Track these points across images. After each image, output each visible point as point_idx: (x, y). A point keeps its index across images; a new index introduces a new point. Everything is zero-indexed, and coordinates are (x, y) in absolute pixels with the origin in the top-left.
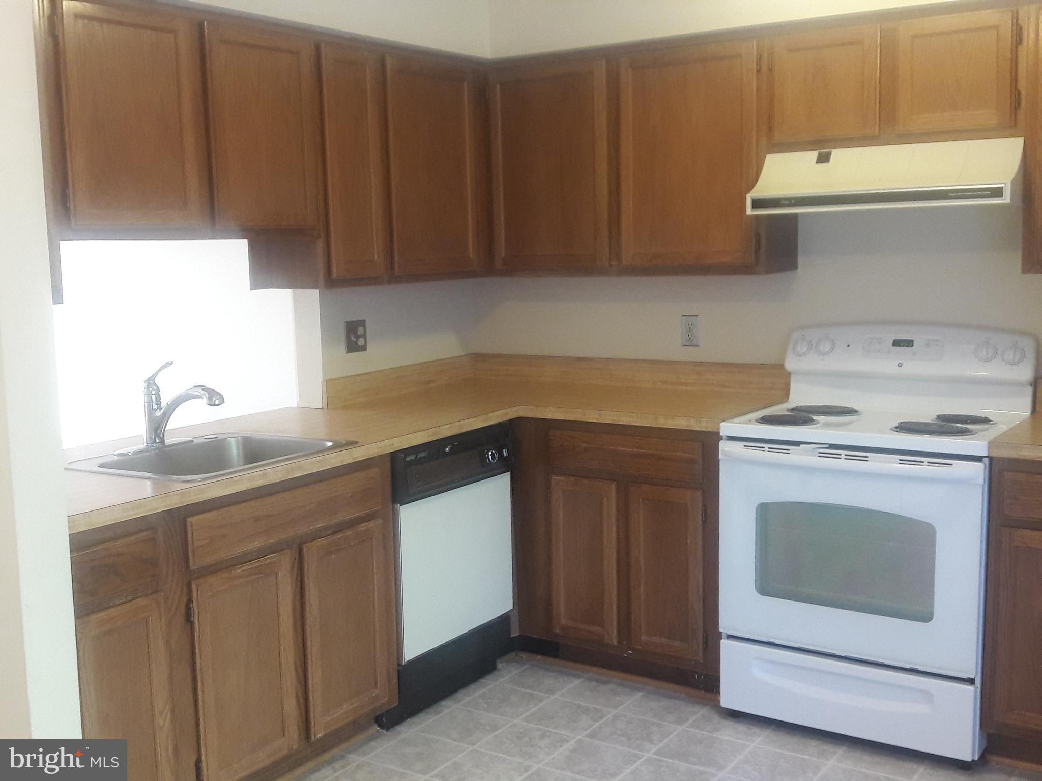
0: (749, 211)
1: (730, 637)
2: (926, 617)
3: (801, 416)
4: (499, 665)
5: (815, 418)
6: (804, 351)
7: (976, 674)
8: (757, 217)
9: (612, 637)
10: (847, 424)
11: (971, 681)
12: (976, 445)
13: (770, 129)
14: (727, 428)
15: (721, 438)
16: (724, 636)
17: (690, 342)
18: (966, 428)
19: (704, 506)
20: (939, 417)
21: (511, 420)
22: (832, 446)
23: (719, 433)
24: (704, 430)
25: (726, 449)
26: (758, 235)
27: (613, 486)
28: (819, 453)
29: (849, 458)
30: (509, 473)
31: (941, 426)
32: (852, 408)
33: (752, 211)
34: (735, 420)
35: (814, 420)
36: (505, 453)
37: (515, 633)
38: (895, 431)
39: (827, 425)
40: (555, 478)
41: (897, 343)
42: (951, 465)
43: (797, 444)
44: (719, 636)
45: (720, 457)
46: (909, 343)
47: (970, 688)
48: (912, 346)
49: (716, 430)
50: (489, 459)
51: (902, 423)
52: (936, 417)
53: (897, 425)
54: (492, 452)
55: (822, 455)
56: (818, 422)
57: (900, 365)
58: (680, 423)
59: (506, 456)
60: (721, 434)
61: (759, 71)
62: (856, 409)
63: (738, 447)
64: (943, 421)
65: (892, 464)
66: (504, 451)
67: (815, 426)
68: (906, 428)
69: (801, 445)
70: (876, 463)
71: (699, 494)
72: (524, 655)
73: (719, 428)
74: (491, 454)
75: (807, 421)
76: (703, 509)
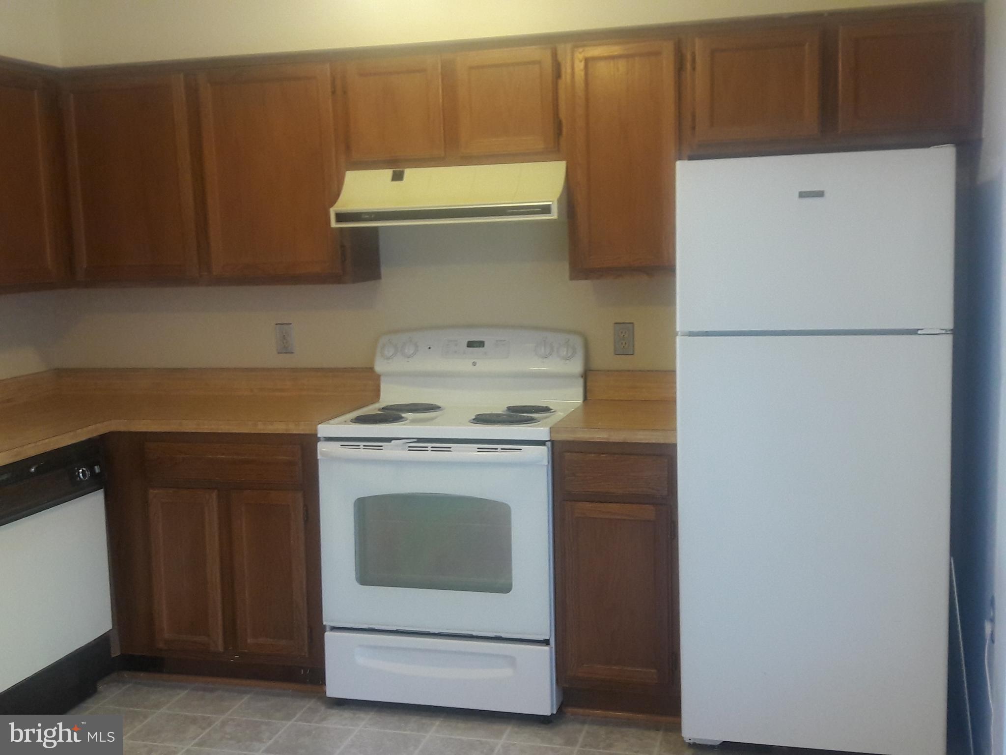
0: (334, 224)
1: (334, 629)
2: (506, 589)
3: (391, 415)
4: (100, 688)
5: (403, 415)
6: (391, 354)
7: (551, 636)
8: (341, 229)
9: (218, 643)
10: (432, 419)
11: (546, 642)
12: (540, 431)
13: (348, 148)
14: (323, 430)
15: (319, 439)
16: (328, 629)
17: (285, 349)
18: (531, 417)
19: (305, 506)
20: (509, 408)
21: (101, 436)
22: (420, 440)
23: (316, 435)
24: (302, 433)
25: (324, 450)
26: (343, 246)
27: (214, 495)
28: (409, 447)
29: (434, 449)
30: (102, 490)
31: (510, 416)
32: (435, 405)
33: (336, 225)
34: (332, 422)
35: (402, 418)
36: (97, 469)
37: (116, 652)
38: (472, 423)
39: (414, 421)
40: (152, 492)
41: (470, 344)
42: (521, 450)
43: (389, 440)
44: (323, 629)
45: (319, 458)
46: (481, 344)
47: (547, 648)
48: (483, 347)
49: (313, 432)
50: (80, 477)
51: (478, 415)
52: (506, 409)
53: (474, 417)
54: (82, 470)
55: (411, 449)
56: (407, 419)
57: (474, 364)
58: (278, 428)
59: (98, 473)
60: (319, 435)
61: (334, 93)
62: (439, 404)
63: (335, 447)
64: (513, 412)
65: (471, 453)
66: (96, 467)
67: (403, 422)
68: (482, 419)
69: (393, 441)
70: (459, 453)
71: (300, 495)
72: (126, 675)
73: (316, 430)
74: (82, 472)
75: (397, 419)
76: (305, 509)
